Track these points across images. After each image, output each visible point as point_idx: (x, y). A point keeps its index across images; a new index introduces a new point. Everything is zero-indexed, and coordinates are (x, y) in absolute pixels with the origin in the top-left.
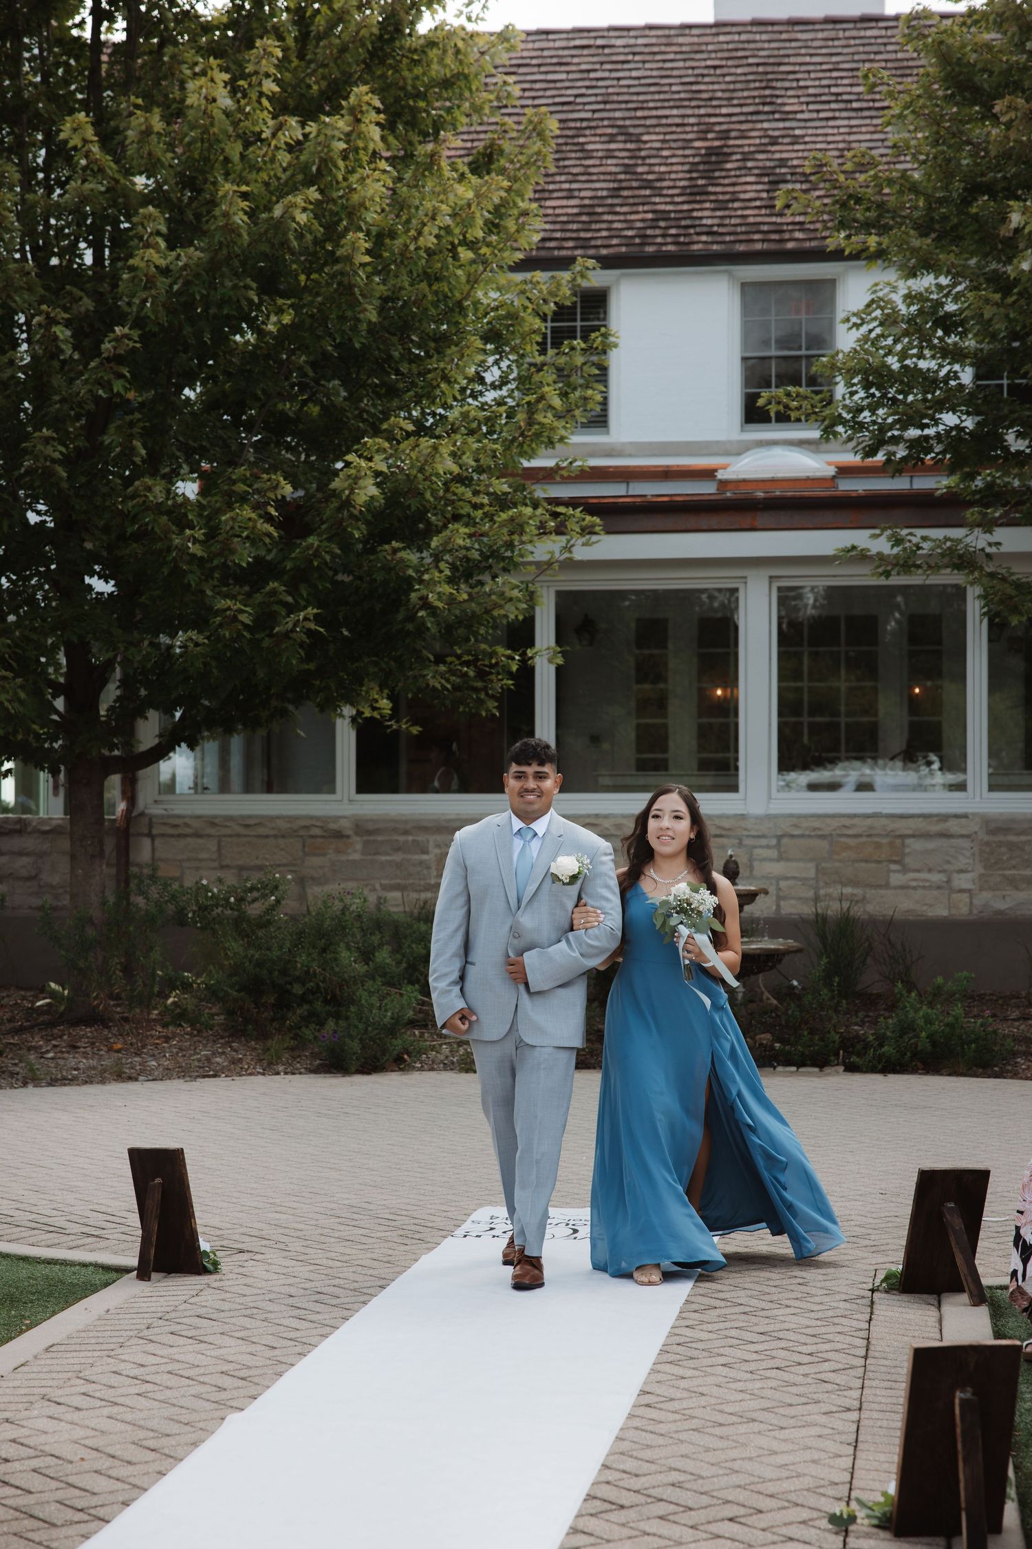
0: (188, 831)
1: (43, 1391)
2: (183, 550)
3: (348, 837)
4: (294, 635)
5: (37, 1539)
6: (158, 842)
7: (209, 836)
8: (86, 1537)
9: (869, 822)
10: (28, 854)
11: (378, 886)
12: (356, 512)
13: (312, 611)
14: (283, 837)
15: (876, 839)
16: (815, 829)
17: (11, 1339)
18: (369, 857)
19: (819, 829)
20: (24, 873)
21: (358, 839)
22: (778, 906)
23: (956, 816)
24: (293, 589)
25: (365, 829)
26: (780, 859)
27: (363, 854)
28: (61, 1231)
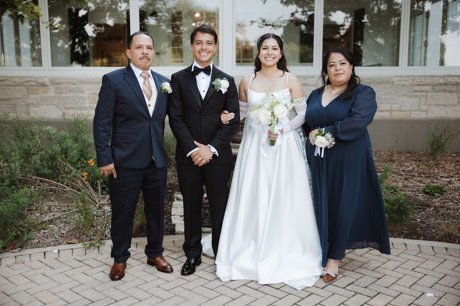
3: (48, 86)
11: (62, 108)
14: (18, 85)
18: (58, 95)
21: (52, 87)
23: (310, 77)
25: (54, 82)
27: (55, 93)
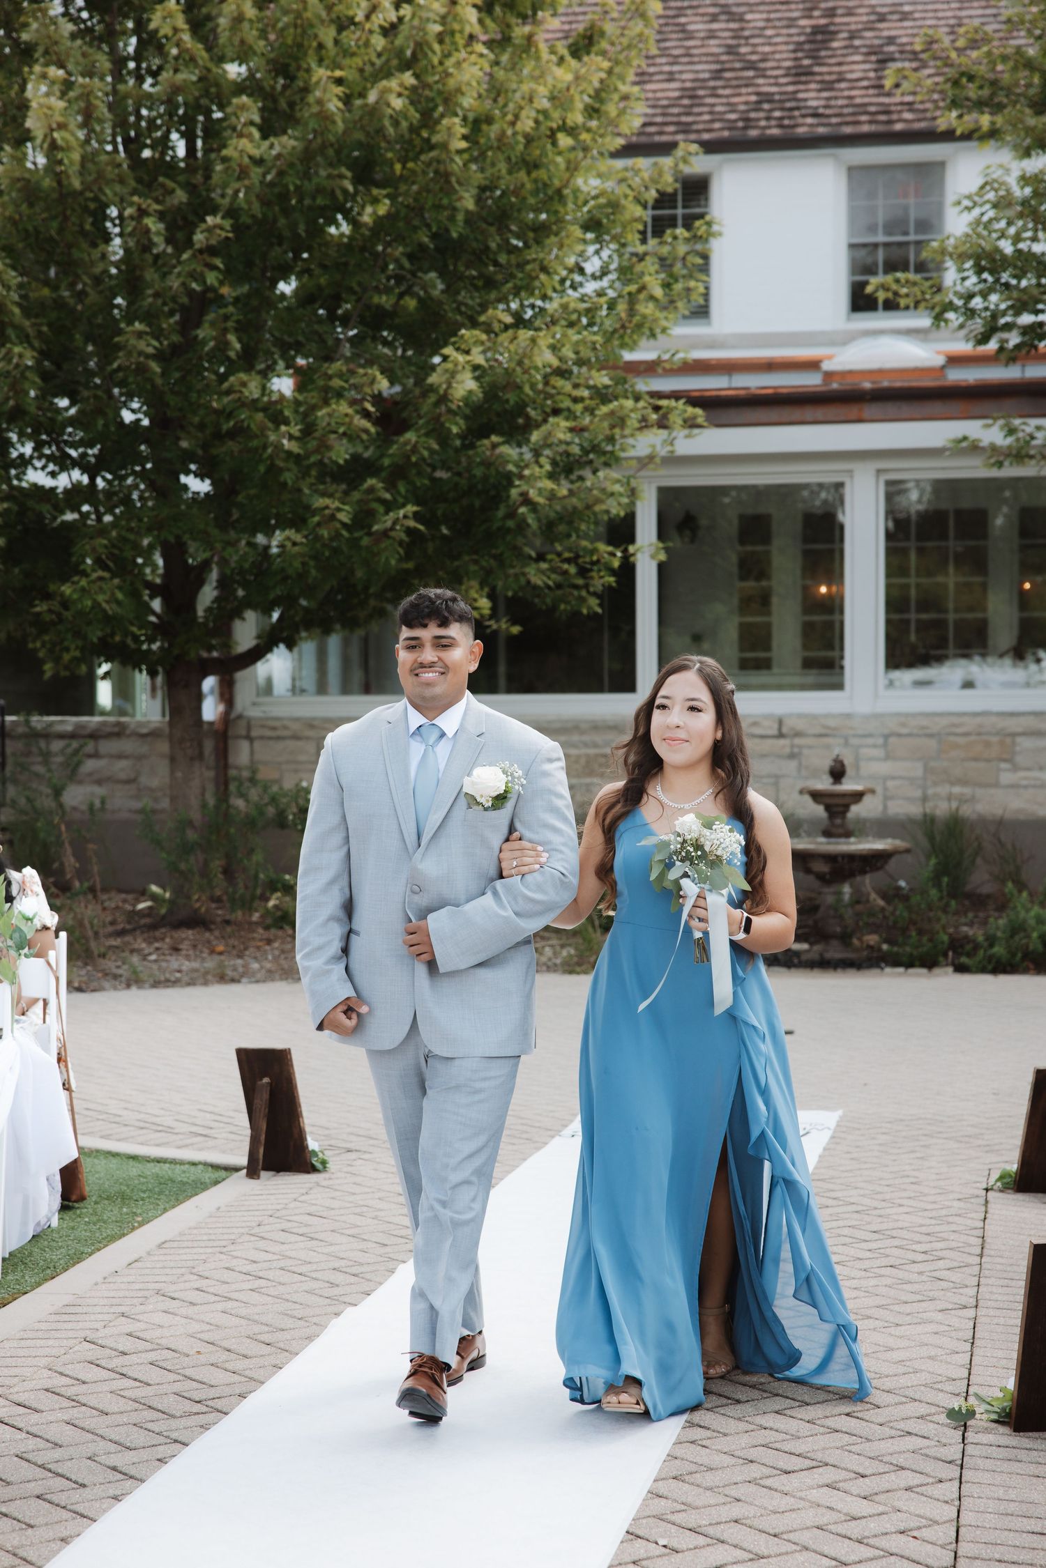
0: (286, 733)
1: (157, 1286)
2: (278, 447)
4: (392, 534)
5: (157, 1430)
6: (257, 744)
7: (308, 738)
8: (205, 1427)
9: (978, 720)
10: (126, 757)
12: (454, 407)
13: (411, 508)
15: (985, 738)
16: (923, 728)
17: (124, 1235)
19: (927, 728)
20: (123, 776)
22: (885, 807)
24: (391, 485)
26: (888, 757)
28: (169, 1130)
